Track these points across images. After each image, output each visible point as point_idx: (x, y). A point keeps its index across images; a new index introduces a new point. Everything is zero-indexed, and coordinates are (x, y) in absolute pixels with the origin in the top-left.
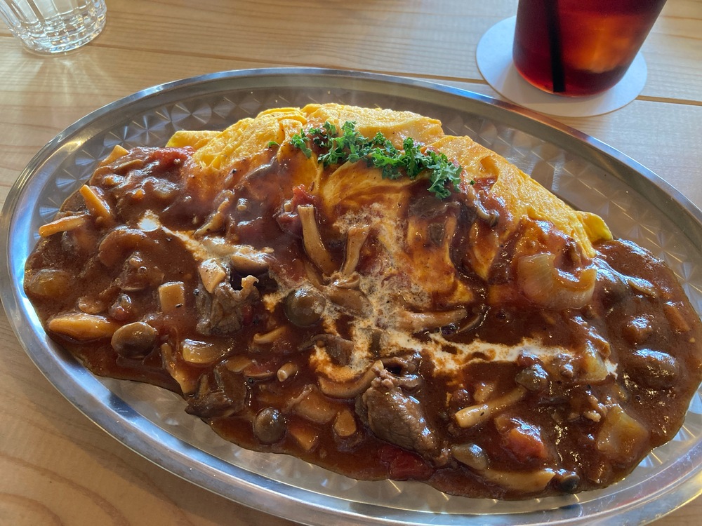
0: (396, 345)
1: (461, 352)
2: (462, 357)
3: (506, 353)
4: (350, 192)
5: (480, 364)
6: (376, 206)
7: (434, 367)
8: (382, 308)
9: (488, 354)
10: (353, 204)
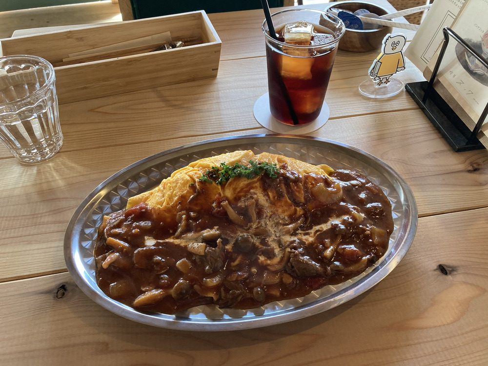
0: (287, 241)
1: (311, 233)
2: (313, 234)
3: (327, 226)
4: (238, 190)
5: (320, 234)
6: (252, 191)
7: (305, 243)
8: (274, 229)
9: (321, 229)
10: (242, 194)
